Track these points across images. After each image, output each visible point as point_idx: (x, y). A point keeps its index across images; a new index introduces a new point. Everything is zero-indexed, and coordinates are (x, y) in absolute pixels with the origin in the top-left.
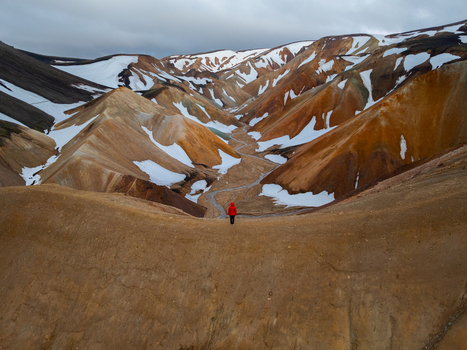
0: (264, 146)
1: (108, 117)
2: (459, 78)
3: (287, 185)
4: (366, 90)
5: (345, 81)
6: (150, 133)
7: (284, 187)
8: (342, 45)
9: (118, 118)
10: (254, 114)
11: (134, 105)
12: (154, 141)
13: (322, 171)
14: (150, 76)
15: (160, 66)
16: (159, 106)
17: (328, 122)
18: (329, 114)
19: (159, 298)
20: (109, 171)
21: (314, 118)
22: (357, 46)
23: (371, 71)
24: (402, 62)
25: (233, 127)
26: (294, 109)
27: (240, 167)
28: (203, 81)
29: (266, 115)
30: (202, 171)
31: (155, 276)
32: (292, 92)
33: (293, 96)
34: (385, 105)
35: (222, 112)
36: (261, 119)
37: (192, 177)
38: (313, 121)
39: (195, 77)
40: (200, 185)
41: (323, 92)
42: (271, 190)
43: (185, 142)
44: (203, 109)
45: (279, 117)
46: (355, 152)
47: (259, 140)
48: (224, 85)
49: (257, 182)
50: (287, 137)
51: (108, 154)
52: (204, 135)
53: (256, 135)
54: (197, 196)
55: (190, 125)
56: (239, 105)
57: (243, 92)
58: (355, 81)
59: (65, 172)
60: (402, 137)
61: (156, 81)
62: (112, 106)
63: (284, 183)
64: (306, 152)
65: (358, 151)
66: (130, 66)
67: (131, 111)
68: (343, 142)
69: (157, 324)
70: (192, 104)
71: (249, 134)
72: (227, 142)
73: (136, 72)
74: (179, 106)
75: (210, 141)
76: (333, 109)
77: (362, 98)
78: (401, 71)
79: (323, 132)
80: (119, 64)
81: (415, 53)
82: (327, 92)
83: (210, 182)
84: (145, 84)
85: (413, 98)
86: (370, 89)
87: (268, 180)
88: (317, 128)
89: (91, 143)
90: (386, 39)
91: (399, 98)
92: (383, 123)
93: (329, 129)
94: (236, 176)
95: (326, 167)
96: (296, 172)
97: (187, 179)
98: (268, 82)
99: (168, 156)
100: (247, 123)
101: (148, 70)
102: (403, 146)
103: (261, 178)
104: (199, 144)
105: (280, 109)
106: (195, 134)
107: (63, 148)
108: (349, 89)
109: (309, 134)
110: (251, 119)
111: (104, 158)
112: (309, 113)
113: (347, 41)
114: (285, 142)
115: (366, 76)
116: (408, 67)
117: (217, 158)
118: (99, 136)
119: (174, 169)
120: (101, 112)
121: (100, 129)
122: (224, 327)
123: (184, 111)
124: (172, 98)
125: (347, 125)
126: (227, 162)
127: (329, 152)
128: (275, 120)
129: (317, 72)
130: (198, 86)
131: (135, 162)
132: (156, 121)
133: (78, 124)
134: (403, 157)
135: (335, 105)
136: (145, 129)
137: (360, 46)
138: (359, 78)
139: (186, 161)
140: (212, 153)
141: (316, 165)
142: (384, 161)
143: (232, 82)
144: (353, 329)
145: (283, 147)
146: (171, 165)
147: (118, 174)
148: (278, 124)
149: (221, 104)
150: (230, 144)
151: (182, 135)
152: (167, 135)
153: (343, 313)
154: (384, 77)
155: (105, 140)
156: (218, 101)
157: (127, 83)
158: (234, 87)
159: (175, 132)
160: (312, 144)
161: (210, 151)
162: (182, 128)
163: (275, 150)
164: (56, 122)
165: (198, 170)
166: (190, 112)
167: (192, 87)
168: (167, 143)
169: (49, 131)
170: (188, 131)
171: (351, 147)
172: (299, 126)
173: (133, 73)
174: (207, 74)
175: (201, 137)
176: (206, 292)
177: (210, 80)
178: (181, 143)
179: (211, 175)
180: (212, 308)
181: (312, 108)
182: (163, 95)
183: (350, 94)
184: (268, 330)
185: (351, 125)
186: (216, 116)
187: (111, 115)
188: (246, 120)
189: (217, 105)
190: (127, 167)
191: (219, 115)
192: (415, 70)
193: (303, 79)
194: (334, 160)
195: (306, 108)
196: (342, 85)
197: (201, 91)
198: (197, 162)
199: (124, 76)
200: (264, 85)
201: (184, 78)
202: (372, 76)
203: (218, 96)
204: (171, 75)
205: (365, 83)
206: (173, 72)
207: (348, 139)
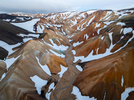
0: (76, 59)
1: (23, 57)
4: (110, 40)
5: (103, 37)
6: (38, 59)
7: (80, 91)
8: (103, 14)
9: (28, 55)
10: (74, 41)
11: (34, 47)
12: (39, 63)
13: (93, 88)
14: (43, 25)
15: (47, 21)
17: (97, 52)
18: (98, 49)
20: (19, 89)
21: (93, 50)
23: (112, 33)
24: (123, 30)
27: (67, 73)
28: (59, 26)
30: (54, 77)
32: (87, 34)
33: (87, 36)
37: (50, 82)
38: (92, 52)
39: (58, 24)
40: (52, 86)
44: (58, 41)
45: (82, 46)
46: (105, 82)
48: (66, 27)
53: (74, 52)
55: (51, 56)
56: (71, 34)
57: (72, 29)
58: (107, 37)
59: (3, 92)
60: (122, 76)
61: (46, 28)
63: (80, 88)
65: (106, 81)
66: (37, 22)
67: (33, 51)
68: (101, 75)
70: (55, 39)
71: (72, 51)
73: (39, 24)
74: (51, 40)
76: (99, 47)
77: (109, 44)
78: (122, 34)
80: (34, 22)
81: (128, 27)
82: (98, 41)
83: (56, 84)
84: (42, 29)
85: (127, 59)
86: (112, 40)
88: (93, 54)
89: (16, 72)
92: (116, 70)
94: (65, 79)
95: (95, 86)
97: (48, 84)
98: (80, 25)
100: (72, 44)
101: (43, 23)
102: (122, 80)
106: (53, 60)
107: (9, 68)
108: (105, 40)
112: (91, 48)
113: (105, 13)
114: (83, 59)
115: (110, 34)
116: (125, 33)
117: (60, 69)
118: (19, 68)
123: (52, 42)
124: (49, 38)
127: (96, 79)
129: (95, 28)
130: (58, 28)
131: (31, 77)
132: (40, 55)
133: (15, 58)
134: (122, 86)
135: (100, 46)
137: (109, 14)
138: (108, 36)
139: (48, 72)
140: (58, 67)
141: (91, 84)
142: (115, 88)
143: (69, 25)
145: (82, 62)
147: (22, 91)
149: (65, 34)
150: (65, 57)
151: (48, 61)
152: (44, 61)
154: (117, 36)
157: (36, 28)
158: (69, 28)
159: (46, 60)
161: (57, 66)
162: (48, 58)
166: (54, 42)
167: (56, 28)
168: (43, 65)
169: (6, 59)
170: (50, 59)
171: (104, 79)
172: (88, 53)
173: (38, 25)
174: (62, 23)
175: (55, 61)
177: (62, 26)
178: (48, 65)
179: (57, 79)
181: (92, 46)
182: (46, 36)
183: (105, 42)
192: (127, 34)
194: (97, 83)
195: (90, 46)
196: (102, 38)
197: (59, 29)
198: (53, 73)
199: (35, 26)
200: (79, 26)
201: (54, 25)
202: (113, 35)
203: (64, 31)
204: (50, 24)
205: (110, 38)
206: (51, 23)
207: (103, 74)
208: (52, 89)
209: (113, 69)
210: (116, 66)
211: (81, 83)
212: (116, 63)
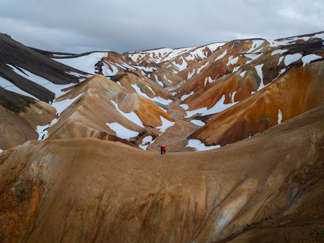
0: (190, 114)
1: (91, 95)
2: (317, 72)
3: (204, 140)
4: (259, 78)
5: (245, 72)
6: (116, 105)
7: (202, 141)
8: (245, 46)
9: (96, 95)
10: (184, 92)
11: (106, 86)
12: (119, 110)
13: (227, 132)
14: (116, 66)
15: (122, 59)
16: (122, 87)
17: (233, 99)
18: (234, 93)
19: (141, 178)
20: (92, 129)
21: (224, 96)
22: (255, 47)
23: (262, 65)
24: (283, 59)
25: (170, 101)
26: (211, 90)
27: (174, 128)
28: (150, 69)
29: (192, 93)
30: (149, 130)
31: (139, 171)
32: (210, 78)
33: (211, 81)
34: (269, 89)
35: (163, 91)
36: (188, 96)
37: (142, 134)
38: (223, 98)
39: (145, 66)
40: (148, 139)
41: (230, 79)
42: (194, 143)
43: (139, 111)
44: (150, 89)
46: (248, 120)
47: (187, 110)
48: (164, 72)
49: (185, 138)
50: (206, 108)
51: (90, 119)
52: (152, 106)
53: (185, 107)
54: (146, 146)
55: (142, 100)
56: (174, 85)
57: (177, 77)
58: (251, 72)
59: (64, 129)
60: (279, 110)
61: (120, 69)
62: (92, 87)
63: (202, 139)
64: (217, 119)
65: (251, 119)
66: (102, 59)
67: (104, 90)
68: (241, 113)
69: (141, 187)
70: (143, 85)
71: (181, 106)
72: (165, 111)
73: (106, 63)
74: (135, 86)
75: (155, 110)
76: (237, 90)
77: (256, 83)
78: (283, 66)
79: (229, 105)
80: (95, 58)
81: (292, 53)
82: (233, 79)
83: (154, 137)
84: (112, 71)
85: (287, 85)
86: (262, 78)
87: (193, 137)
88: (225, 103)
89: (80, 111)
90: (275, 42)
91: (278, 85)
92: (267, 101)
93: (234, 104)
94: (171, 134)
95: (230, 129)
96: (210, 132)
97: (140, 135)
98: (194, 70)
99: (128, 120)
100: (180, 98)
101: (114, 62)
102: (280, 116)
103: (188, 135)
104: (147, 112)
105: (202, 90)
106: (145, 106)
107: (61, 113)
108: (247, 77)
109: (220, 107)
110: (182, 95)
111: (88, 120)
112: (220, 92)
113: (249, 43)
114: (204, 111)
115: (259, 68)
116: (287, 63)
117: (159, 122)
118: (84, 106)
119: (131, 129)
120: (86, 91)
121: (85, 102)
122: (164, 187)
123: (138, 90)
124: (130, 81)
125: (244, 102)
126: (166, 124)
127: (232, 119)
128: (198, 97)
129: (227, 65)
130: (147, 73)
131: (107, 124)
132: (120, 97)
133: (71, 98)
134: (280, 123)
135: (238, 88)
136: (113, 102)
137: (257, 47)
138: (254, 70)
139: (139, 123)
140: (156, 118)
141: (223, 128)
143: (170, 70)
144: (207, 188)
145: (203, 115)
146: (130, 126)
147: (97, 131)
148: (200, 99)
149: (163, 85)
150: (168, 112)
151: (137, 107)
152: (127, 107)
153: (204, 183)
154: (271, 69)
155: (88, 109)
156: (160, 83)
157: (101, 70)
158: (171, 74)
159: (132, 104)
160: (221, 114)
162: (137, 102)
163: (197, 117)
164: (57, 96)
165: (147, 129)
166: (142, 91)
167: (143, 73)
168: (127, 112)
169: (52, 102)
170: (140, 104)
171: (246, 116)
172: (214, 102)
173: (104, 64)
174: (153, 64)
175: (149, 108)
176: (158, 176)
177: (155, 69)
178: (136, 112)
179: (155, 133)
180: (160, 182)
181: (222, 89)
182: (124, 79)
183: (248, 81)
184: (179, 187)
185: (246, 102)
186: (159, 94)
187: (92, 93)
188: (178, 96)
189: (160, 86)
190: (102, 127)
191: (161, 92)
192: (292, 65)
193: (218, 69)
194: (234, 125)
195: (218, 90)
196: (242, 74)
197: (149, 76)
198: (146, 124)
199: (99, 66)
200: (191, 72)
201: (138, 67)
202: (263, 69)
203: (160, 79)
204: (130, 65)
205: (258, 73)
206: (130, 63)
207: (244, 111)
208: (149, 143)
209: (262, 100)
210: (268, 96)
211: (203, 133)
212: (267, 92)
